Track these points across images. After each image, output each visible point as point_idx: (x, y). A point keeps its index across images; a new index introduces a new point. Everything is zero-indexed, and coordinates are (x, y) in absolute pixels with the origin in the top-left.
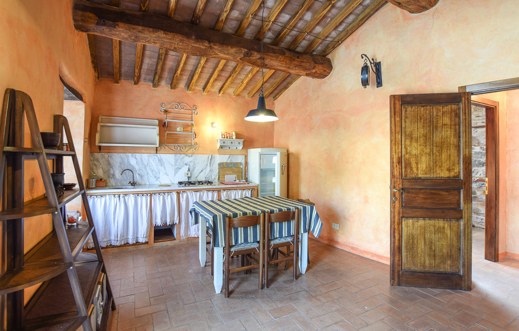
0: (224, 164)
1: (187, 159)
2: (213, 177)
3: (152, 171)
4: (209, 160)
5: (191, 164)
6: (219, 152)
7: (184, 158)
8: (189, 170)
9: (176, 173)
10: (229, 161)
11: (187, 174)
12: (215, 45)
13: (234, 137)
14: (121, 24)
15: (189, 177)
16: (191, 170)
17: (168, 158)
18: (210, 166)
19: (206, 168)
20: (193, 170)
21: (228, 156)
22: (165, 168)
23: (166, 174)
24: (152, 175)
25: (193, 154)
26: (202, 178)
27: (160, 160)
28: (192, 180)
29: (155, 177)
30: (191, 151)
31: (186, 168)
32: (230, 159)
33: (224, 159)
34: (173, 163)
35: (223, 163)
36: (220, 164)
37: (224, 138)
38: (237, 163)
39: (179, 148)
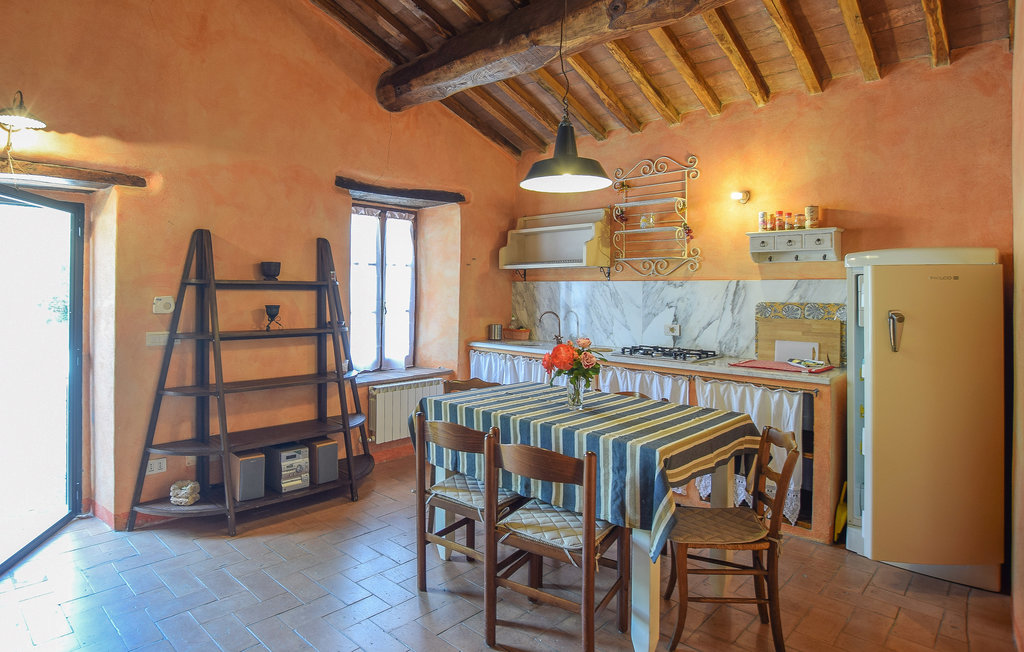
0: (779, 308)
1: (671, 293)
2: (743, 343)
3: (599, 318)
4: (731, 297)
5: (681, 305)
6: (761, 273)
7: (662, 289)
8: (675, 320)
9: (645, 325)
10: (795, 299)
11: (672, 330)
12: (539, 33)
13: (808, 223)
14: (414, 82)
15: (675, 338)
16: (680, 321)
17: (629, 289)
18: (732, 310)
19: (720, 318)
20: (686, 320)
21: (794, 282)
22: (622, 312)
23: (626, 326)
24: (599, 326)
25: (687, 278)
26: (708, 342)
27: (614, 295)
28: (684, 344)
29: (605, 330)
30: (681, 272)
31: (668, 315)
32: (800, 291)
33: (780, 291)
34: (639, 301)
35: (772, 305)
36: (762, 309)
37: (773, 229)
38: (825, 306)
39: (653, 267)
